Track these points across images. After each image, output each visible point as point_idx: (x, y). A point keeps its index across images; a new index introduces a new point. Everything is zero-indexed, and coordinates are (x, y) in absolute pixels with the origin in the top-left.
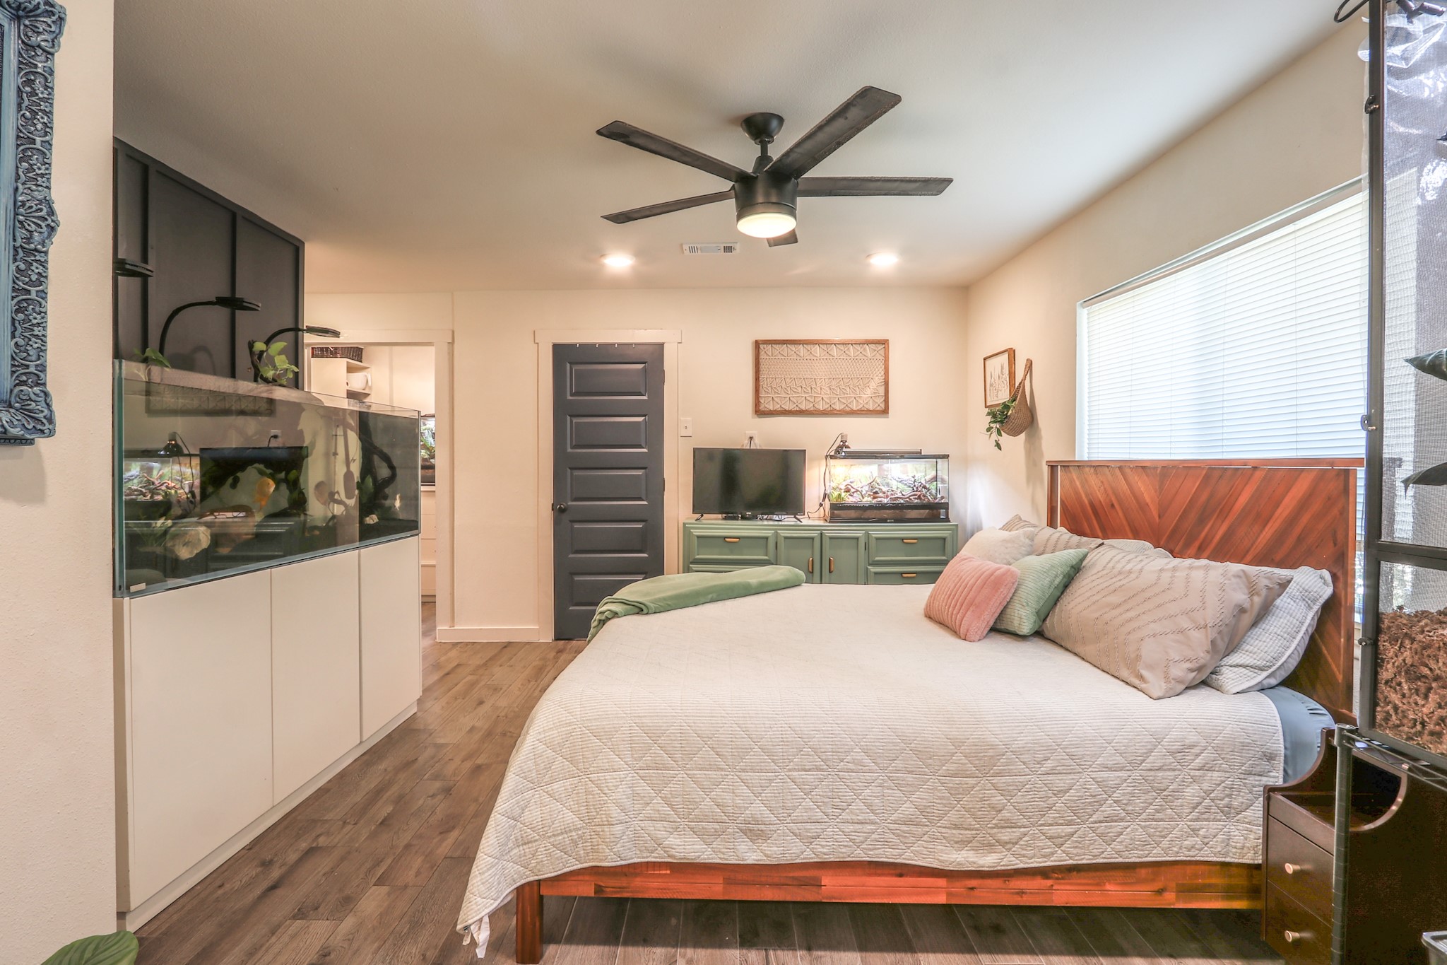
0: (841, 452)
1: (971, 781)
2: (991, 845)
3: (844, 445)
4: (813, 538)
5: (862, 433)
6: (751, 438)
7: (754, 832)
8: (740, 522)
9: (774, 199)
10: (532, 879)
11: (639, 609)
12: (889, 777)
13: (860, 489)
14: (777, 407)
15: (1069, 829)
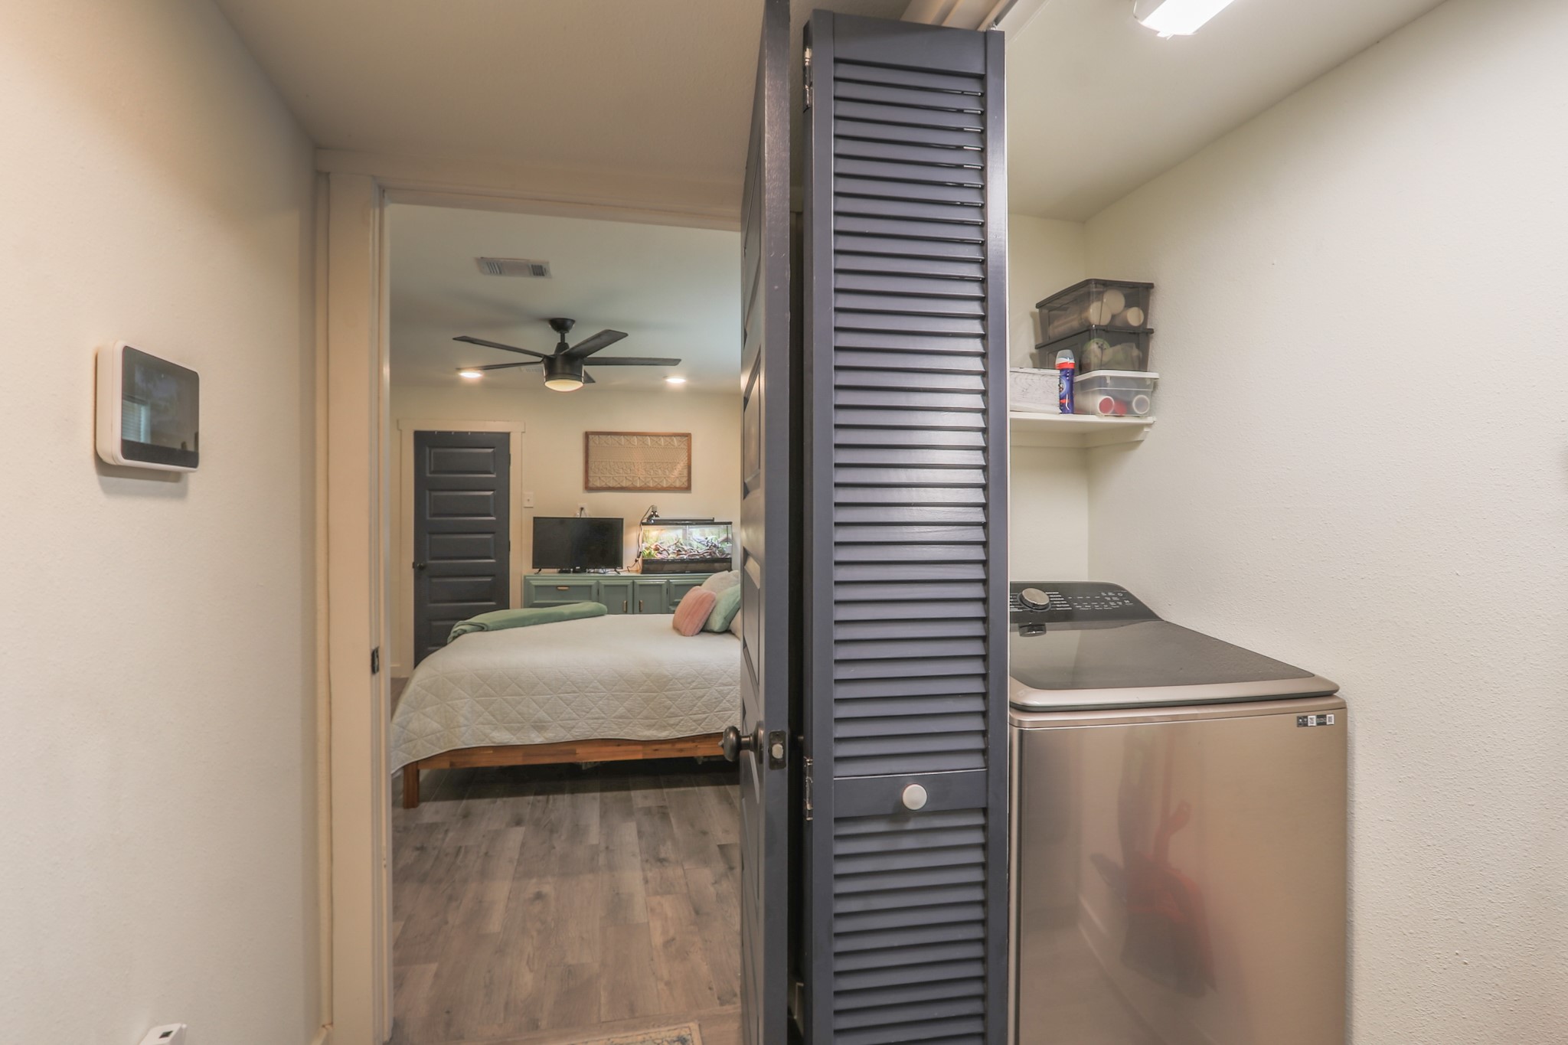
0: (653, 520)
1: (655, 694)
2: (665, 727)
3: (654, 514)
4: (626, 586)
5: (669, 504)
6: (582, 509)
7: (539, 727)
8: (571, 575)
9: (568, 371)
10: (413, 761)
11: (482, 628)
12: (613, 696)
13: (666, 549)
14: (603, 484)
15: (704, 716)
